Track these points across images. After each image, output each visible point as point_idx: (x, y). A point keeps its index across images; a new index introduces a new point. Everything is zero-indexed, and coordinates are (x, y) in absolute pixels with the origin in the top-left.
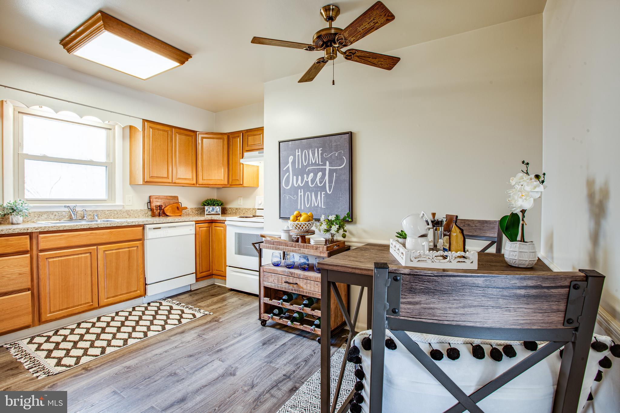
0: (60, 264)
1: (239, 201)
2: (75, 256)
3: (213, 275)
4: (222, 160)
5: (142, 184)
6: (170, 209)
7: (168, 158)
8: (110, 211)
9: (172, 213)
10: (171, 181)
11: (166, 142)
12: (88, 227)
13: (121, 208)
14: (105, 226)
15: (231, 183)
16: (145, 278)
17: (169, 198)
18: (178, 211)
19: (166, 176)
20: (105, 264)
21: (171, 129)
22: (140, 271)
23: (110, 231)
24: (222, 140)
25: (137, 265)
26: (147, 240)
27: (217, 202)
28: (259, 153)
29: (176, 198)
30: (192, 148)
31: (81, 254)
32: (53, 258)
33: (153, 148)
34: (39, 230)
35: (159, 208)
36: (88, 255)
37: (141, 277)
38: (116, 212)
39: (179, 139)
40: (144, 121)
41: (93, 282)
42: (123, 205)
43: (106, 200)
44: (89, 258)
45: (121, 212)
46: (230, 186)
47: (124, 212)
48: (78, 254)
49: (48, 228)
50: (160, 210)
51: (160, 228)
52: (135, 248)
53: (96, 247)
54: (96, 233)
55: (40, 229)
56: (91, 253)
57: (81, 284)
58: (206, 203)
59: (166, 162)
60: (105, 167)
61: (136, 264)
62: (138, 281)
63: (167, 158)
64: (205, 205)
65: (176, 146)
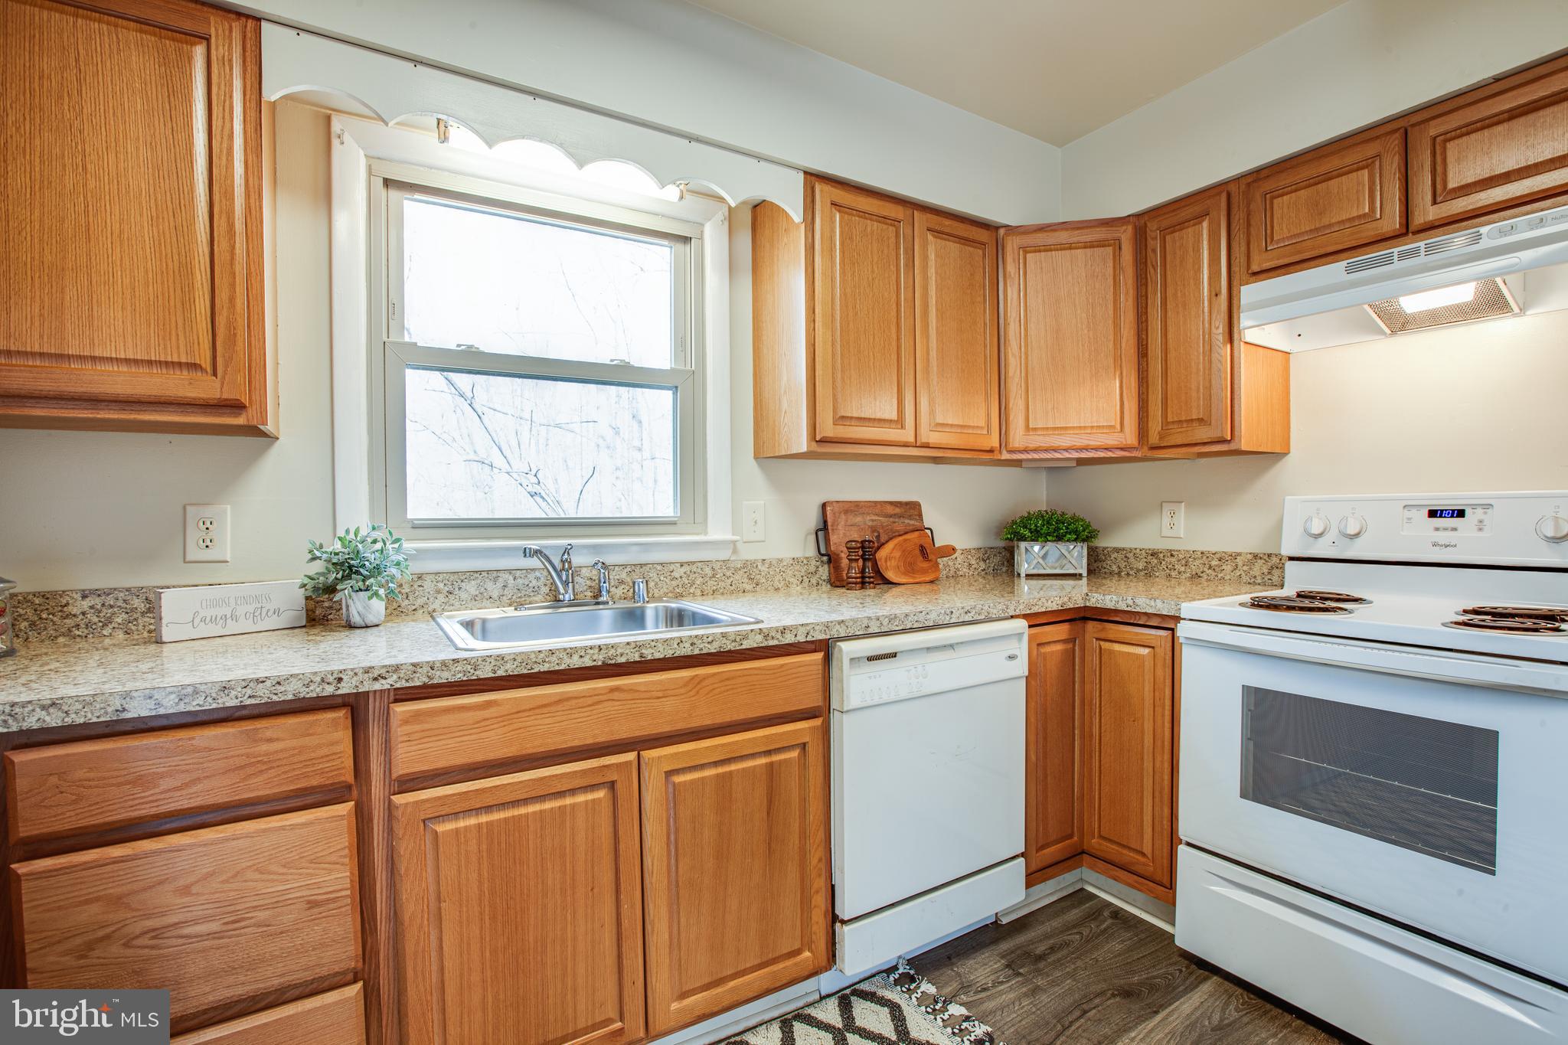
0: (484, 847)
1: (1166, 520)
2: (548, 805)
3: (1083, 852)
4: (1111, 337)
5: (804, 448)
6: (897, 554)
7: (898, 339)
8: (689, 563)
9: (906, 573)
10: (911, 439)
11: (893, 268)
12: (599, 659)
13: (724, 554)
14: (669, 653)
15: (1161, 438)
16: (833, 887)
17: (890, 510)
18: (925, 565)
19: (894, 416)
20: (672, 837)
21: (909, 212)
22: (815, 861)
23: (693, 678)
24: (1110, 250)
25: (803, 835)
26: (845, 716)
27: (1072, 526)
28: (1349, 270)
29: (912, 509)
30: (985, 296)
31: (573, 791)
32: (456, 815)
33: (844, 294)
34: (390, 681)
35: (860, 553)
36: (601, 794)
37: (815, 886)
38: (708, 571)
39: (937, 256)
40: (814, 178)
41: (625, 923)
42: (734, 542)
43: (674, 523)
44: (606, 811)
45: (728, 569)
46: (1150, 454)
47: (736, 570)
48: (561, 794)
49: (426, 669)
50: (865, 560)
51: (894, 655)
52: (794, 754)
53: (631, 756)
54: (631, 690)
55: (395, 677)
56: (612, 785)
57: (575, 939)
58: (1025, 527)
59: (894, 357)
60: (670, 393)
61: (795, 826)
62: (805, 903)
63: (894, 336)
64: (1023, 538)
65: (925, 288)
